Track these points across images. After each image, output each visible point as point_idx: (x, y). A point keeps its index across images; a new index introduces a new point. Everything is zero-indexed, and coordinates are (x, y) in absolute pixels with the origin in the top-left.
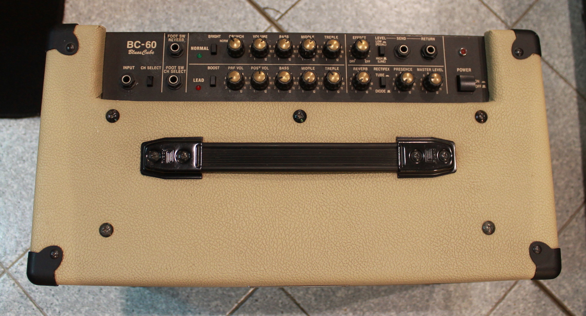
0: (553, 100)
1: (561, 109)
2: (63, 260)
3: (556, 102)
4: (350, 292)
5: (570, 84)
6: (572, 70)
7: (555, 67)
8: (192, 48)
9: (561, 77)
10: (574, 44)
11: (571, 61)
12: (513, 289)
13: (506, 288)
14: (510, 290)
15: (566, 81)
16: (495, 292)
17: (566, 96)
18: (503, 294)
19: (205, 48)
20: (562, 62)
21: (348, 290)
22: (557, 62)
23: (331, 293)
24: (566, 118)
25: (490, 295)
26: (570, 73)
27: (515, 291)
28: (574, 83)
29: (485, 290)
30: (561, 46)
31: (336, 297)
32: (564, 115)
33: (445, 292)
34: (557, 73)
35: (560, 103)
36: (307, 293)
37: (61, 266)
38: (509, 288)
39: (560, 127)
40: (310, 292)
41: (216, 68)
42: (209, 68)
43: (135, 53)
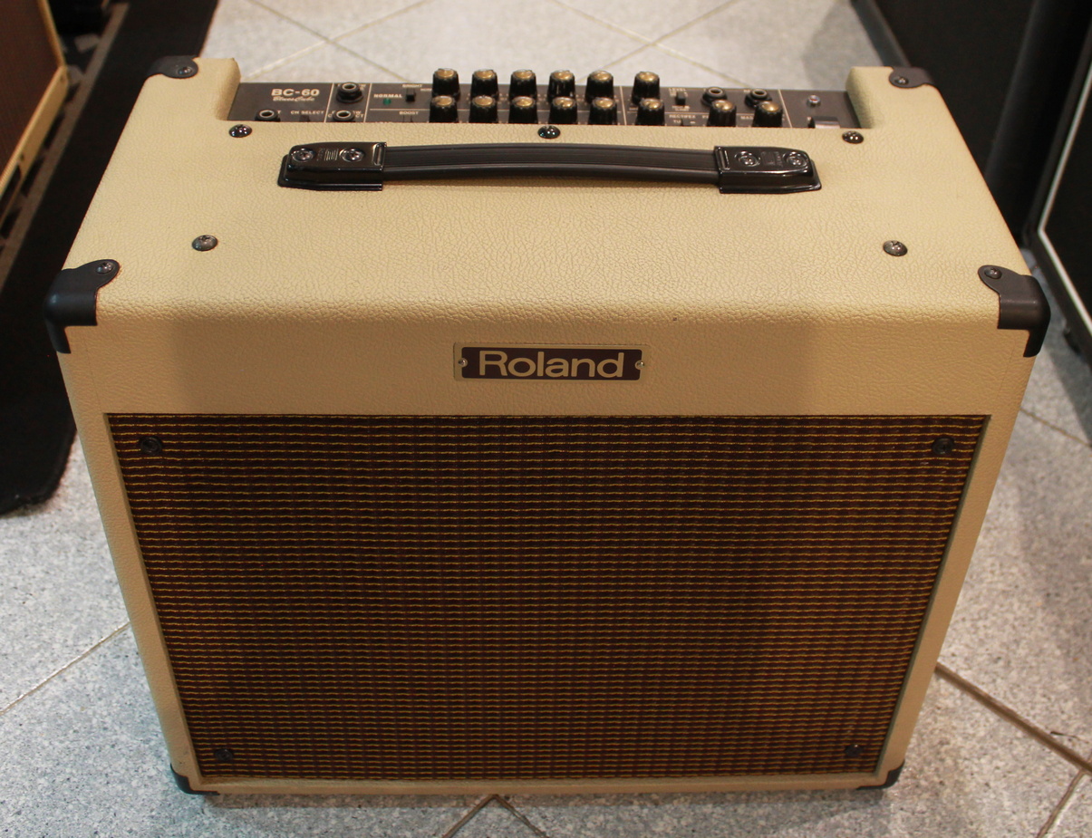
0: (1050, 462)
1: (1069, 476)
2: (118, 277)
3: (1055, 465)
4: (683, 823)
5: (1076, 439)
6: (1072, 417)
7: (1038, 415)
8: (376, 96)
9: (1054, 428)
10: (1064, 381)
11: (1067, 405)
12: (1068, 805)
13: (1052, 803)
14: (1060, 806)
15: (1064, 432)
16: (1027, 810)
17: (1073, 454)
18: (1046, 815)
19: (397, 96)
20: (1048, 406)
21: (679, 819)
22: (1039, 407)
23: (641, 826)
24: (1083, 489)
25: (1014, 817)
26: (1071, 420)
27: (1074, 808)
28: (1082, 435)
29: (1001, 807)
30: (1041, 384)
31: (653, 833)
32: (1079, 485)
33: (909, 814)
34: (1045, 423)
35: (1065, 467)
36: (584, 826)
37: (111, 284)
38: (1056, 801)
39: (1076, 503)
40: (590, 825)
41: (414, 113)
42: (401, 113)
43: (285, 100)
